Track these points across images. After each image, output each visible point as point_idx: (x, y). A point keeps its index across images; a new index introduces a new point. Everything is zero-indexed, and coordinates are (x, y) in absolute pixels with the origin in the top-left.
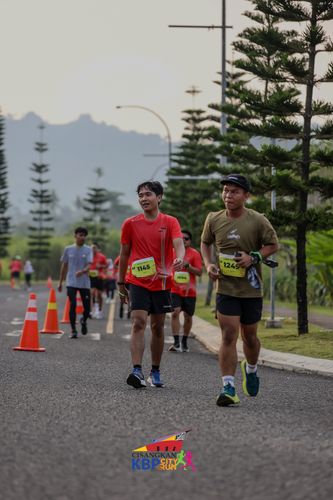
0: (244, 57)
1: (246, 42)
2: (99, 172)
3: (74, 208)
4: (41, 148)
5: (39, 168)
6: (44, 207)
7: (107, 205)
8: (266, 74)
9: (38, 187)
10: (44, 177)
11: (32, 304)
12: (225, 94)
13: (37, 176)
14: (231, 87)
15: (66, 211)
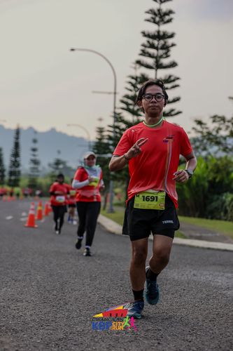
0: (124, 106)
1: (126, 100)
2: (59, 152)
3: (47, 167)
4: (35, 141)
5: (34, 150)
6: (36, 166)
7: (61, 166)
8: (134, 113)
9: (33, 158)
10: (36, 153)
11: (32, 207)
12: (115, 121)
13: (32, 153)
14: (118, 118)
15: (44, 168)
